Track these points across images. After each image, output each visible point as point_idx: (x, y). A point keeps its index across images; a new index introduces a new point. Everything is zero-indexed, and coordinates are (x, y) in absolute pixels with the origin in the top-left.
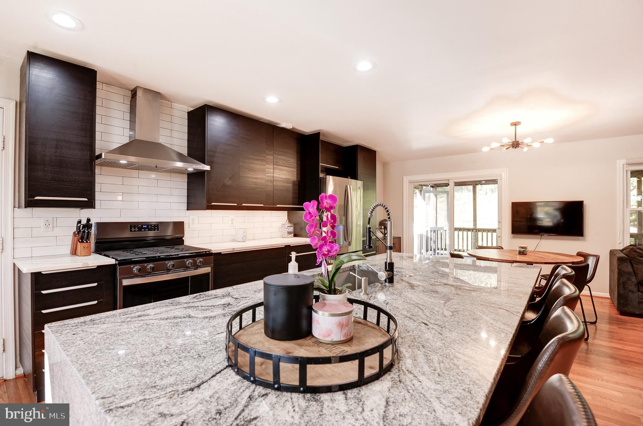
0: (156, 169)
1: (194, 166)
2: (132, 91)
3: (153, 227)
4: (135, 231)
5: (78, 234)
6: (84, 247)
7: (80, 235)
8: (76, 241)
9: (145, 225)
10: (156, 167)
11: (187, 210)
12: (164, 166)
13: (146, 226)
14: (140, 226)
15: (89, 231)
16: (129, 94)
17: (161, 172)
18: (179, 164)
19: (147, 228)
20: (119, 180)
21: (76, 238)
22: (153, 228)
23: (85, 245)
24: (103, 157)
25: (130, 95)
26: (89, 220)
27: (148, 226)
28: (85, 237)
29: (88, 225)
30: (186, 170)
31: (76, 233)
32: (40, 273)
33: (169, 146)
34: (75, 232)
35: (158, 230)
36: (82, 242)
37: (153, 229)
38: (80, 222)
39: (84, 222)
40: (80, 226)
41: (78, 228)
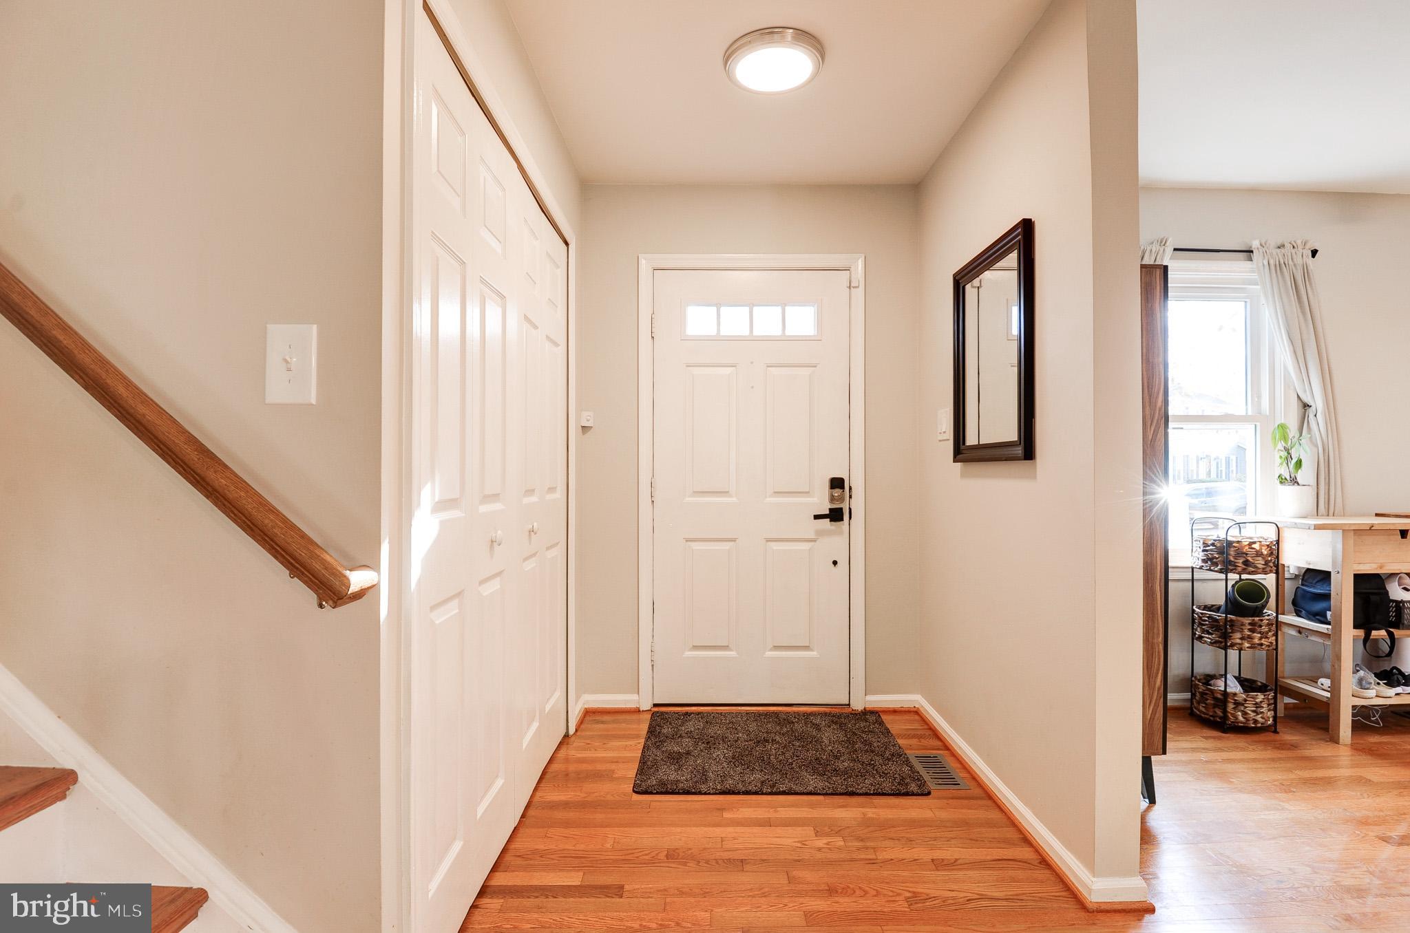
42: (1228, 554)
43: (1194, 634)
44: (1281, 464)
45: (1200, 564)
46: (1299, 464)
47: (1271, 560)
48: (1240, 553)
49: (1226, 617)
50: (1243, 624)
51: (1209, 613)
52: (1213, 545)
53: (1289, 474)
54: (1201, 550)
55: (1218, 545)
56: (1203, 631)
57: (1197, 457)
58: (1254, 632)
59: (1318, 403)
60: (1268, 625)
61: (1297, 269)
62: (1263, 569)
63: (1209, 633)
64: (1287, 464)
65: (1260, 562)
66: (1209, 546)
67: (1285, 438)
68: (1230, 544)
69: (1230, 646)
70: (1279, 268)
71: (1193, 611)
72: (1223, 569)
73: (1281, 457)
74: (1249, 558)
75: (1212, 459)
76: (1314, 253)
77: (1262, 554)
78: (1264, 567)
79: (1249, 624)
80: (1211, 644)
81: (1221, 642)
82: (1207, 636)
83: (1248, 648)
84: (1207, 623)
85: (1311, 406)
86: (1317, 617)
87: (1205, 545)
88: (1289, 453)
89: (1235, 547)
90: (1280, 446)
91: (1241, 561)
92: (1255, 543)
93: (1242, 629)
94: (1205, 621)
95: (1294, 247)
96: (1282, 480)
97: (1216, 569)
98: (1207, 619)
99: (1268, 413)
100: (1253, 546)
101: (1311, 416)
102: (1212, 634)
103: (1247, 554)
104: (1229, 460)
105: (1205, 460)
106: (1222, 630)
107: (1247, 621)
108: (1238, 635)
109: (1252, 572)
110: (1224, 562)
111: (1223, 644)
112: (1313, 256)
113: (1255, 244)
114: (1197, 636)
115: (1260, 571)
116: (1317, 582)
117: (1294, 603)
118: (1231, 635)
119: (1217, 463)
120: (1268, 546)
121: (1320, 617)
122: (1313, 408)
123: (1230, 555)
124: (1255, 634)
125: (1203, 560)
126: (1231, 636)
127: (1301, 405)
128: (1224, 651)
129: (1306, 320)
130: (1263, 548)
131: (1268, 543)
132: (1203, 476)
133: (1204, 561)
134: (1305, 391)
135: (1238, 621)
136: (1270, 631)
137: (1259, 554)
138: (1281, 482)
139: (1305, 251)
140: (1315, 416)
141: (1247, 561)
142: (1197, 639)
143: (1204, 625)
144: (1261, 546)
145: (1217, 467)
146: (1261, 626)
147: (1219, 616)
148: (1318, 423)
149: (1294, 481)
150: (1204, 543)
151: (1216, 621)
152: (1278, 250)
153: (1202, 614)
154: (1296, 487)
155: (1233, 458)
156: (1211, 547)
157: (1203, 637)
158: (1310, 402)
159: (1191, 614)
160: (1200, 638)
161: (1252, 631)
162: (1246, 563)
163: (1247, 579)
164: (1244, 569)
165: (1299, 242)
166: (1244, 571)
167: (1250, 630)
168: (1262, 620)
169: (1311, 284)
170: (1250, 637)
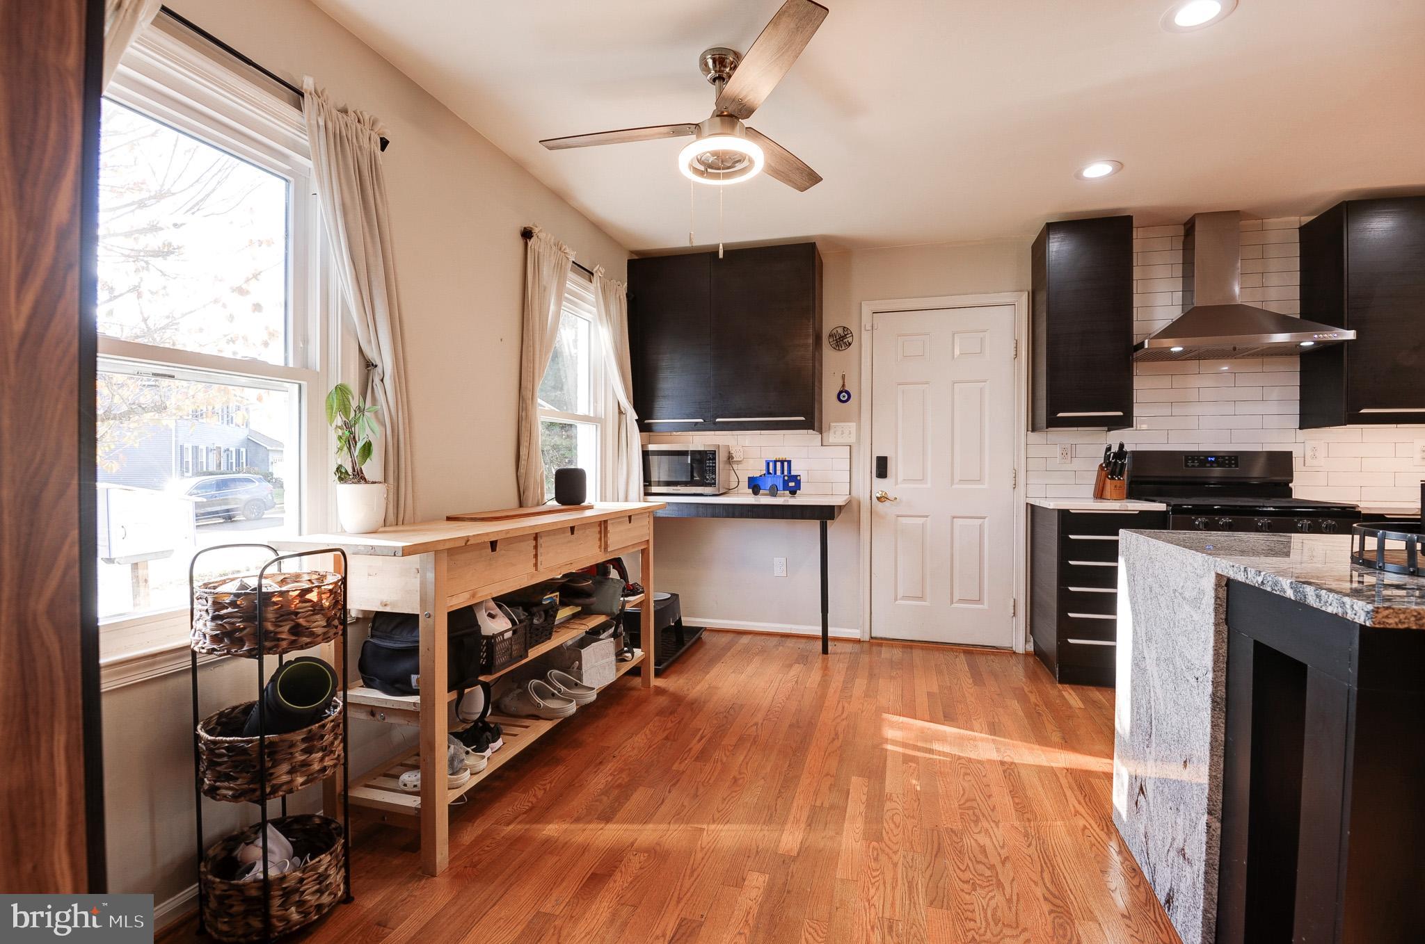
0: (1232, 354)
1: (1316, 336)
2: (1185, 224)
3: (1227, 460)
4: (1193, 466)
5: (1107, 466)
6: (1116, 486)
7: (1110, 468)
8: (1103, 478)
9: (1211, 457)
10: (1235, 349)
11: (1300, 428)
12: (1251, 346)
13: (1213, 459)
14: (1203, 458)
15: (1123, 463)
16: (1181, 231)
17: (1243, 357)
18: (1281, 338)
19: (1216, 462)
20: (1165, 381)
21: (1104, 473)
22: (1227, 462)
23: (1116, 482)
24: (1146, 346)
25: (1182, 233)
26: (1122, 446)
27: (1217, 457)
28: (1118, 470)
29: (1121, 453)
30: (1296, 346)
31: (1104, 465)
32: (1068, 511)
33: (1258, 305)
34: (1101, 465)
35: (1237, 466)
36: (1112, 478)
37: (1227, 464)
38: (1109, 449)
39: (1115, 449)
40: (1110, 454)
41: (1107, 457)
42: (263, 620)
43: (199, 782)
44: (340, 449)
45: (208, 645)
46: (367, 449)
47: (335, 614)
48: (286, 613)
49: (262, 739)
50: (292, 745)
51: (228, 739)
52: (233, 604)
53: (351, 464)
54: (209, 618)
55: (244, 604)
56: (219, 777)
57: (207, 448)
58: (311, 753)
59: (386, 362)
60: (334, 728)
61: (362, 154)
62: (324, 633)
63: (228, 778)
64: (349, 449)
65: (319, 624)
66: (227, 608)
67: (345, 408)
68: (265, 598)
69: (270, 793)
71: (197, 737)
72: (254, 649)
73: (340, 438)
74: (301, 621)
75: (222, 450)
76: (384, 143)
77: (322, 608)
78: (325, 630)
79: (303, 740)
80: (235, 798)
81: (254, 790)
82: (226, 784)
83: (301, 785)
84: (225, 759)
85: (376, 366)
86: (397, 686)
87: (218, 605)
88: (351, 433)
89: (275, 603)
90: (339, 421)
91: (286, 628)
92: (309, 590)
93: (291, 753)
94: (222, 755)
95: (359, 121)
96: (342, 476)
97: (240, 652)
98: (224, 751)
99: (318, 369)
100: (309, 596)
101: (377, 380)
102: (235, 779)
103: (296, 614)
104: (239, 453)
105: (215, 452)
106: (254, 767)
107: (298, 736)
108: (285, 767)
109: (307, 644)
110: (254, 634)
111: (258, 793)
112: (383, 148)
114: (206, 787)
115: (319, 639)
116: (392, 630)
117: (362, 667)
118: (271, 771)
119: (228, 455)
120: (330, 591)
121: (400, 686)
122: (379, 369)
123: (266, 620)
124: (313, 755)
125: (212, 637)
126: (272, 774)
127: (363, 363)
128: (259, 808)
129: (372, 236)
130: (324, 596)
131: (331, 587)
132: (213, 468)
133: (215, 639)
134: (370, 342)
135: (283, 741)
136: (335, 739)
137: (317, 608)
138: (341, 479)
139: (373, 133)
140: (382, 380)
141: (298, 625)
142: (206, 793)
143: (220, 764)
144: (320, 594)
145: (228, 460)
146: (322, 737)
147: (248, 742)
148: (385, 392)
149: (359, 477)
150: (215, 603)
151: (244, 751)
152: (340, 115)
153: (214, 742)
154: (362, 487)
155: (243, 450)
156: (230, 610)
157: (219, 788)
158: (377, 361)
159: (193, 743)
160: (213, 792)
161: (309, 751)
162: (297, 630)
163: (298, 660)
164: (293, 642)
165: (367, 118)
166: (294, 645)
167: (305, 751)
168: (324, 726)
169: (379, 187)
170: (306, 764)
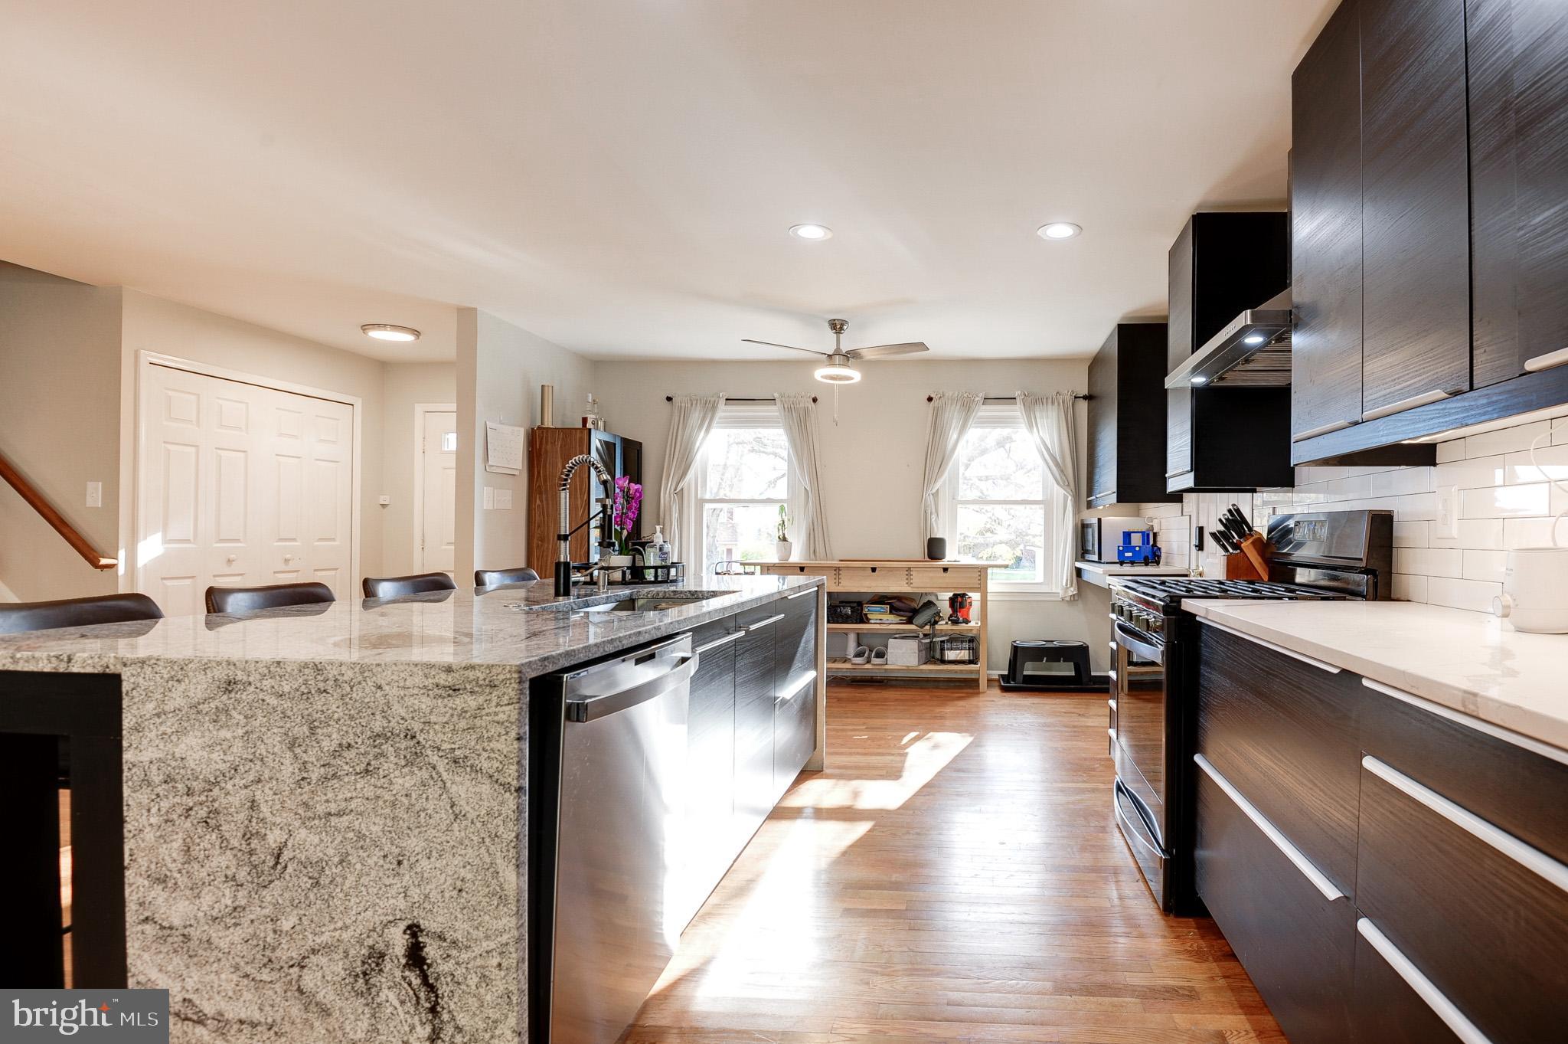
70: (789, 411)
76: (815, 400)
113: (776, 395)
